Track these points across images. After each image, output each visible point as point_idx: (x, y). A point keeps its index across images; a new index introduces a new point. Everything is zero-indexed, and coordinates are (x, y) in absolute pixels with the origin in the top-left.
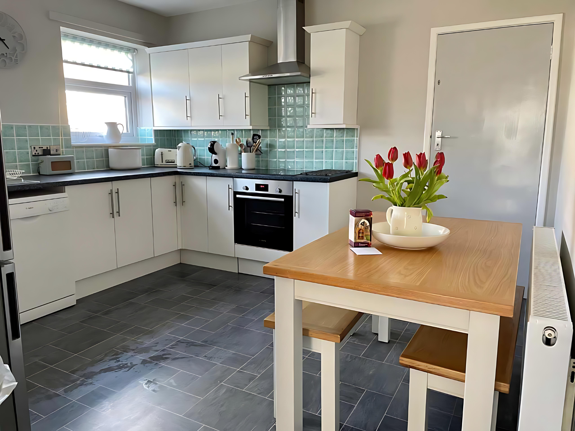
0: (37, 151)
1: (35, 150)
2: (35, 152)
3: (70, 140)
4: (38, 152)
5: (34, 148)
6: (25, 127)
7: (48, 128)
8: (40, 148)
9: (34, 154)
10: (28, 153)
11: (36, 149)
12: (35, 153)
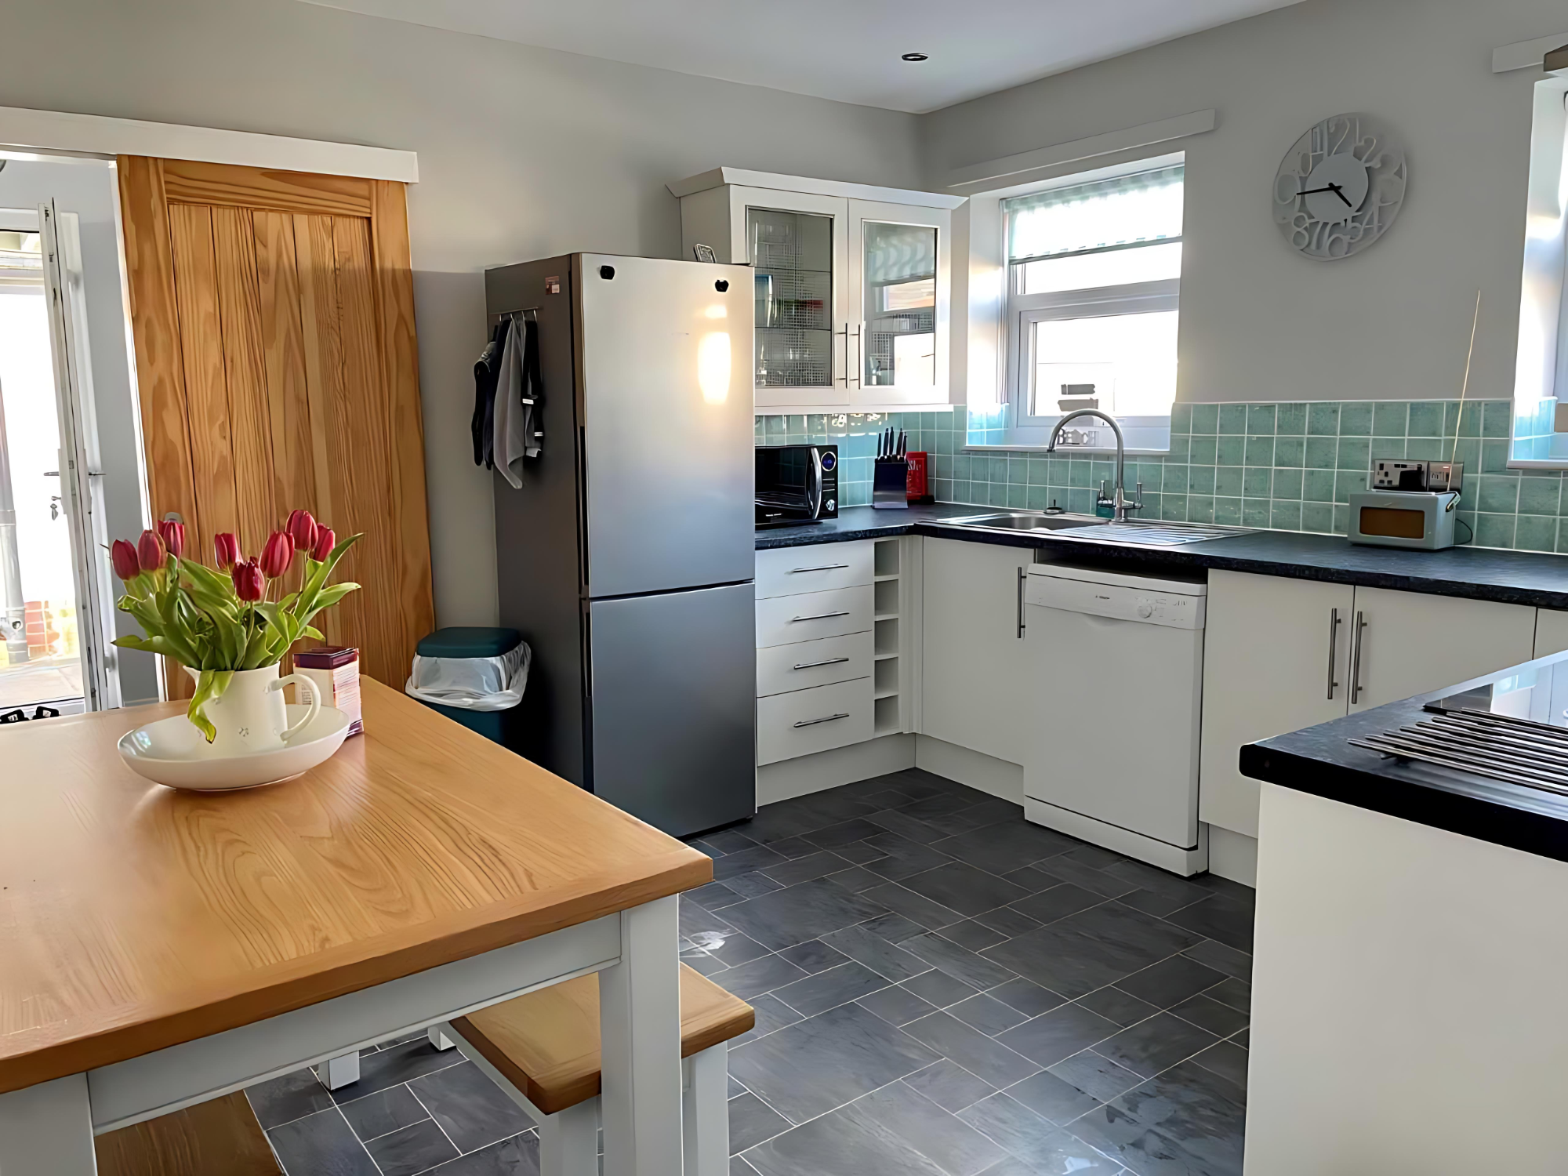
0: (1386, 474)
1: (1383, 472)
2: (1382, 477)
3: (1505, 448)
4: (1389, 478)
5: (1382, 467)
6: (1367, 409)
7: (1432, 409)
8: (1397, 466)
9: (1377, 482)
10: (1363, 480)
11: (1385, 470)
12: (1382, 481)
